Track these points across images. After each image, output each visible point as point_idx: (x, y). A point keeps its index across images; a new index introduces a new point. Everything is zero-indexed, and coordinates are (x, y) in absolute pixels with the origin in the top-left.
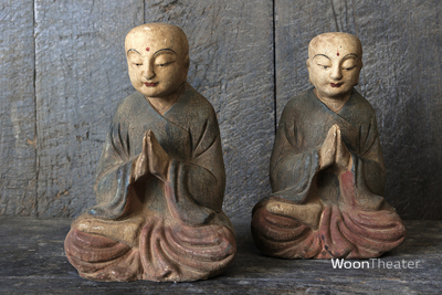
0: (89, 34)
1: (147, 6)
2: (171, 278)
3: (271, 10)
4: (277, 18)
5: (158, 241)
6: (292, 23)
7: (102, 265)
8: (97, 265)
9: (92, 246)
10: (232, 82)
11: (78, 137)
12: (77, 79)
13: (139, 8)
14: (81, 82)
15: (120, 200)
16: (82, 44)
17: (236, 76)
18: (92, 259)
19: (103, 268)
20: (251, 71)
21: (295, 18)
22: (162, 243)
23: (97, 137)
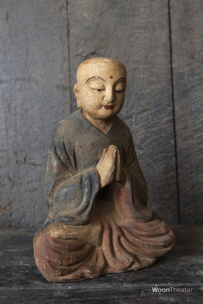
0: (25, 79)
1: (71, 56)
2: (133, 267)
3: (169, 59)
4: (174, 65)
5: (119, 238)
6: (186, 69)
7: (76, 266)
8: (72, 267)
9: (69, 250)
10: (140, 116)
11: (17, 162)
12: (16, 114)
13: (64, 59)
14: (18, 117)
15: (87, 206)
16: (18, 87)
17: (144, 111)
18: (71, 262)
19: (77, 269)
20: (155, 107)
21: (188, 65)
22: (122, 239)
23: (33, 161)
